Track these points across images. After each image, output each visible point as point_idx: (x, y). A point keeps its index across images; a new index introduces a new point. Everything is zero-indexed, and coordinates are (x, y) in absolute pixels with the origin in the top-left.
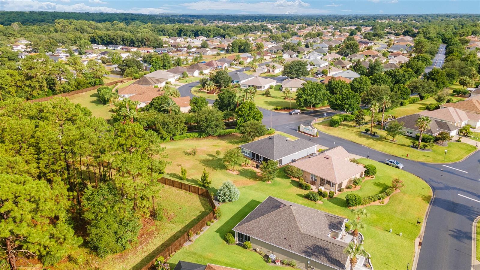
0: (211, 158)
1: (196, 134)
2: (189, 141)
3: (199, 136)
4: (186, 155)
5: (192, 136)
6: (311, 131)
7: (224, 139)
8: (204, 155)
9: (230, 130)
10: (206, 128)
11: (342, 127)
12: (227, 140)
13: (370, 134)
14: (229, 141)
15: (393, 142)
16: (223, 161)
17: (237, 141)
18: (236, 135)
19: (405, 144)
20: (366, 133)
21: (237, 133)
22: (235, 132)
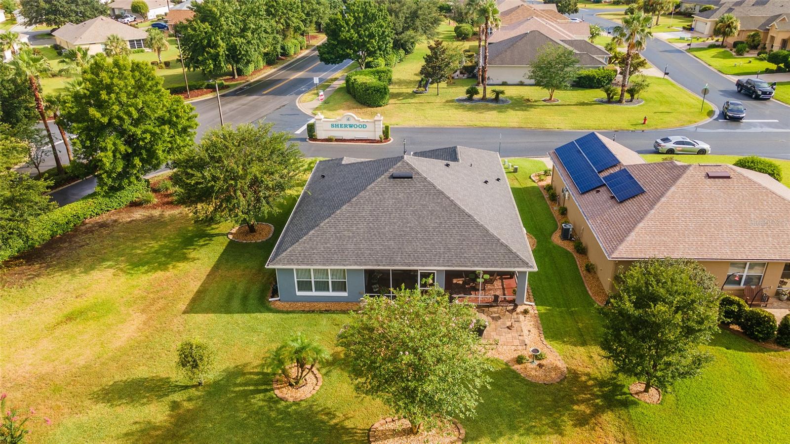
6: (364, 126)
11: (398, 102)
12: (104, 260)
13: (484, 99)
14: (122, 261)
15: (555, 103)
16: (251, 388)
17: (162, 247)
18: (115, 221)
19: (582, 100)
20: (470, 99)
21: (108, 211)
22: (100, 212)
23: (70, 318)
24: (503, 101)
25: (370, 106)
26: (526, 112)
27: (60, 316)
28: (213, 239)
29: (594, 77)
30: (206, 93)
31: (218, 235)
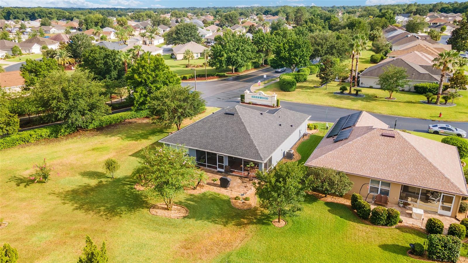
0: (93, 182)
1: (45, 130)
2: (27, 148)
3: (51, 134)
4: (18, 185)
5: (34, 136)
6: (267, 99)
7: (112, 134)
8: (73, 176)
9: (120, 114)
10: (67, 114)
11: (302, 90)
12: (119, 134)
13: (350, 94)
14: (125, 135)
15: (392, 100)
16: (129, 183)
17: (142, 133)
18: (136, 122)
19: (410, 100)
20: (342, 93)
21: (135, 118)
22: (132, 118)
23: (93, 150)
24: (360, 96)
25: (284, 91)
26: (368, 103)
27: (92, 148)
28: (163, 134)
29: (427, 88)
30: (215, 78)
31: (166, 132)
